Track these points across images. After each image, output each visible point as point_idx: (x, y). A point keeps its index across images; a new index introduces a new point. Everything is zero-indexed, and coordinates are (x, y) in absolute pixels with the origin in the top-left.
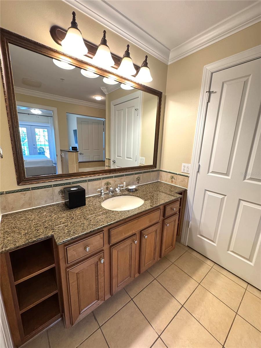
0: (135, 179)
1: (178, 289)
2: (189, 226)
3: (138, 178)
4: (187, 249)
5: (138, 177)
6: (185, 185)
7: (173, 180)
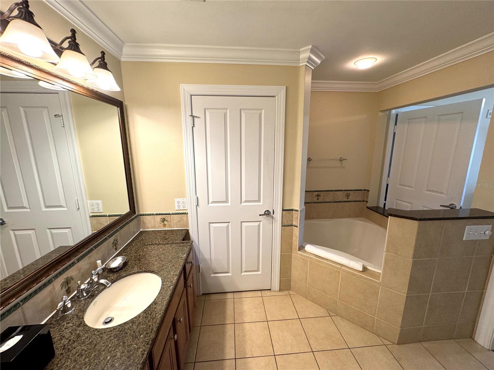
0: (111, 246)
1: (222, 349)
2: (200, 271)
3: (115, 242)
4: (204, 297)
5: (114, 240)
6: (184, 224)
7: (166, 223)
